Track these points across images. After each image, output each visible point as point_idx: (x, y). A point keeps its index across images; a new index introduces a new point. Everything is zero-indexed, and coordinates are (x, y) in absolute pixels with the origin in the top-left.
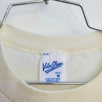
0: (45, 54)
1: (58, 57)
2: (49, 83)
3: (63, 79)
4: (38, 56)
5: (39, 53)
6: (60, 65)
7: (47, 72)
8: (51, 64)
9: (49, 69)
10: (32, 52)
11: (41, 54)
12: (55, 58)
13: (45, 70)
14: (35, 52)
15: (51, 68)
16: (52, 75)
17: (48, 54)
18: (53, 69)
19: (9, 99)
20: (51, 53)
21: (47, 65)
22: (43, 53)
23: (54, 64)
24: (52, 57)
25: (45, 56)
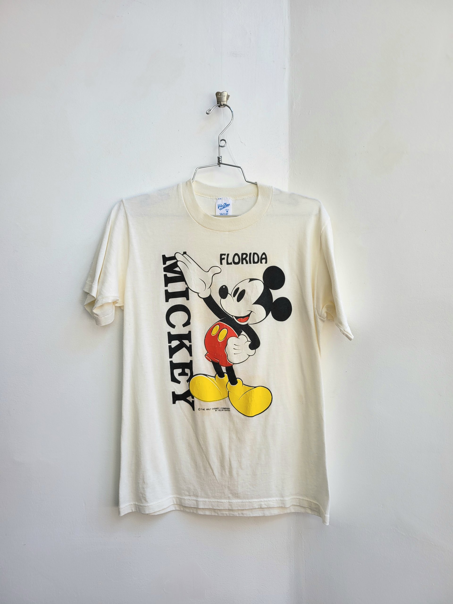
0: (219, 199)
1: (227, 201)
2: (222, 215)
3: (230, 213)
4: (215, 200)
5: (215, 198)
6: (228, 205)
7: (221, 209)
8: (223, 205)
9: (222, 207)
10: (211, 198)
11: (217, 199)
12: (225, 201)
13: (219, 208)
14: (213, 198)
15: (223, 207)
16: (224, 211)
17: (221, 199)
18: (224, 208)
19: (199, 224)
20: (223, 198)
21: (220, 205)
22: (218, 198)
23: (225, 205)
24: (223, 201)
25: (219, 200)
